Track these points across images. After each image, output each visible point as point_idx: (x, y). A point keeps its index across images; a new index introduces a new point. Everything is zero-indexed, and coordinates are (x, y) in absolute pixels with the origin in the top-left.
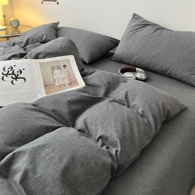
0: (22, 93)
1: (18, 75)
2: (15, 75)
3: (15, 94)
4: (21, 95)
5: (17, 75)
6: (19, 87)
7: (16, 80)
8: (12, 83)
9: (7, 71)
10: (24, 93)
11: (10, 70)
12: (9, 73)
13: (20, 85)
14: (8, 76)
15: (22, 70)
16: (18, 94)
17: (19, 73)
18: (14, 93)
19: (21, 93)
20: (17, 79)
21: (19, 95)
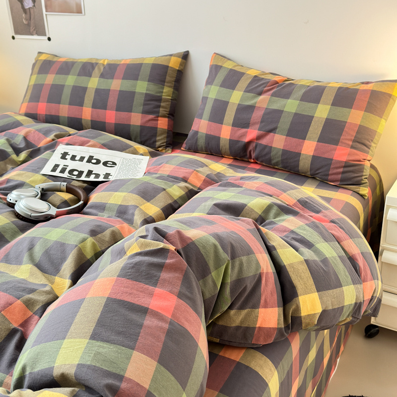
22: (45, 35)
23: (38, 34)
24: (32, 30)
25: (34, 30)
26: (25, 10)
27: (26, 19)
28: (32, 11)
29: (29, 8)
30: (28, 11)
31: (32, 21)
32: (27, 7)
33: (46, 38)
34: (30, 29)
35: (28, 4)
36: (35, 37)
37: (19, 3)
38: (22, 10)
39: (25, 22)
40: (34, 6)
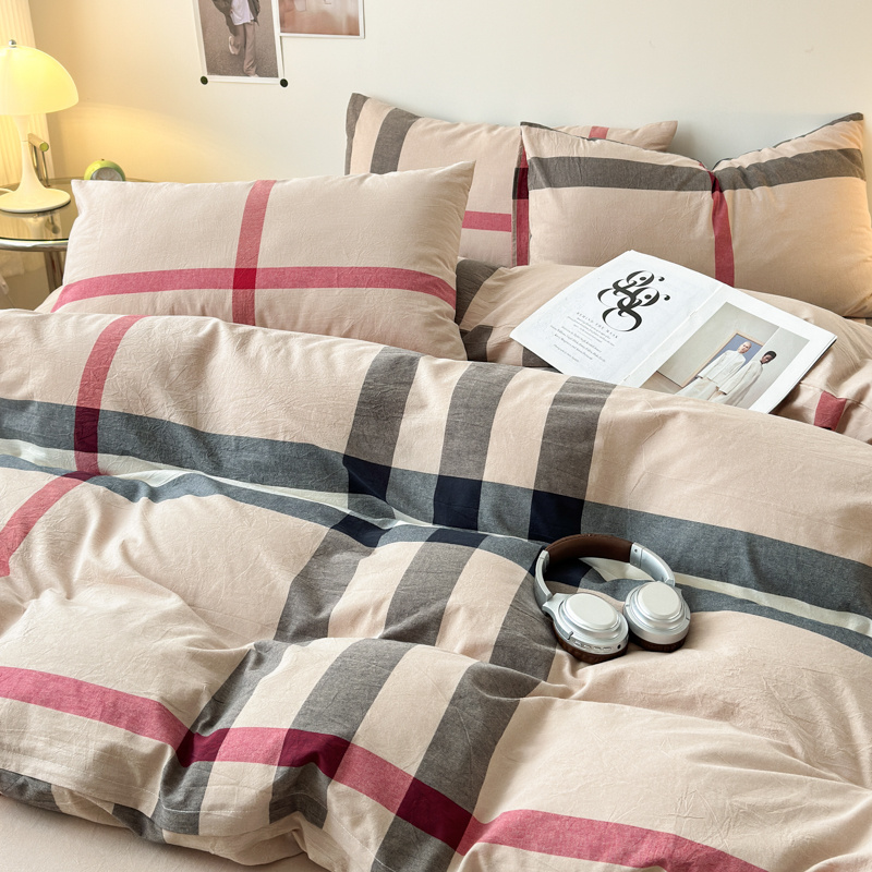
0: (594, 351)
1: (640, 301)
2: (633, 299)
3: (580, 342)
4: (587, 353)
5: (637, 301)
6: (607, 334)
7: (620, 313)
8: (605, 314)
9: (631, 282)
10: (597, 353)
11: (640, 282)
12: (629, 289)
13: (611, 330)
14: (619, 293)
15: (662, 298)
16: (587, 346)
17: (645, 301)
18: (581, 336)
19: (592, 349)
20: (624, 314)
21: (584, 350)
24: (246, 67)
25: (252, 66)
26: (234, 29)
28: (249, 30)
29: (244, 24)
30: (241, 30)
31: (248, 50)
32: (238, 22)
33: (278, 80)
34: (242, 65)
35: (242, 15)
36: (254, 79)
38: (228, 27)
39: (233, 50)
40: (255, 20)
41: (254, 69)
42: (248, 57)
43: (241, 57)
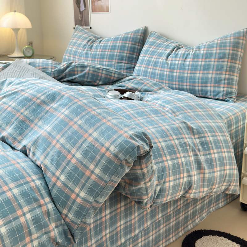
22: (89, 26)
23: (86, 25)
24: (83, 24)
26: (80, 12)
27: (81, 17)
28: (84, 12)
29: (83, 11)
30: (82, 13)
31: (83, 19)
32: (81, 11)
33: (89, 27)
34: (82, 23)
35: (82, 8)
37: (78, 9)
38: (79, 12)
39: (80, 19)
40: (85, 9)
41: (84, 24)
42: (83, 21)
43: (82, 21)
